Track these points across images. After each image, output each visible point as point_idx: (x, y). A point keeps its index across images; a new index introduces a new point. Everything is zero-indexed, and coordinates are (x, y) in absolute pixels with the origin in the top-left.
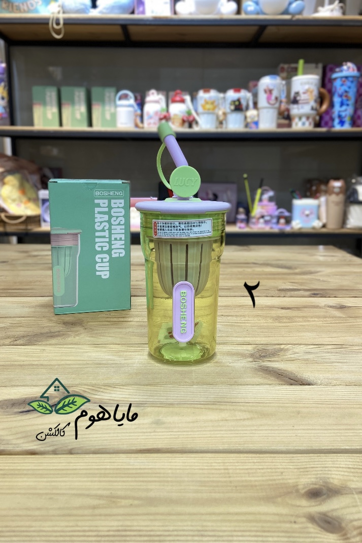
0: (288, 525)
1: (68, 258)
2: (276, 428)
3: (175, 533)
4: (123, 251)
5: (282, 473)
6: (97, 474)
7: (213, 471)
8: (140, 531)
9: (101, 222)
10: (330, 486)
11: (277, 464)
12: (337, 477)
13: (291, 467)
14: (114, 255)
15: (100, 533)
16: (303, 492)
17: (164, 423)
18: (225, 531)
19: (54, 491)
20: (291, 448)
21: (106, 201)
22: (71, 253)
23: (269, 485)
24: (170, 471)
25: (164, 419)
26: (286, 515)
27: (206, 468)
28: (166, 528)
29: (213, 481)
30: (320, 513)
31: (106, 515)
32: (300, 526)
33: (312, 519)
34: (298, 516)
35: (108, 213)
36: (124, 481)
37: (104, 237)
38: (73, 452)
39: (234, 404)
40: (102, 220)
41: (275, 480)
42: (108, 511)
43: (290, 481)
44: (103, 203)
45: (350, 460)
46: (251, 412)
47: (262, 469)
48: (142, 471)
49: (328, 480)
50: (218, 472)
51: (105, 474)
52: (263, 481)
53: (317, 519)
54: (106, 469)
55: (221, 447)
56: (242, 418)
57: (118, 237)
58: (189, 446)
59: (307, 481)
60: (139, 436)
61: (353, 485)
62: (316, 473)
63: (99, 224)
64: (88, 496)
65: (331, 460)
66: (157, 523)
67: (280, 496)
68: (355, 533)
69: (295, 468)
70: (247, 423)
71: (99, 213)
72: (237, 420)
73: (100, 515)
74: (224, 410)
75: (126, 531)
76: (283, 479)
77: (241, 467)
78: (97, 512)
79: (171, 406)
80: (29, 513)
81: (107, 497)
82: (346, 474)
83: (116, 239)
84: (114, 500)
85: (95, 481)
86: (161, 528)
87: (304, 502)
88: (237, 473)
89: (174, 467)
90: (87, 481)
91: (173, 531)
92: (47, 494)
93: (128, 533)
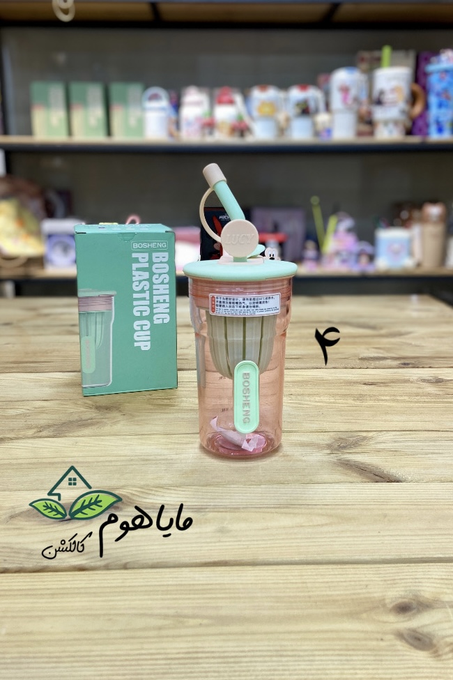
0: (374, 643)
1: (99, 326)
2: (359, 534)
3: (252, 654)
4: (168, 316)
5: (367, 586)
6: (158, 591)
7: (289, 586)
8: (213, 652)
9: (140, 282)
10: (421, 599)
11: (361, 576)
12: (428, 589)
13: (377, 579)
14: (156, 322)
15: (170, 656)
16: (390, 606)
17: (229, 531)
18: (305, 651)
19: (112, 612)
20: (376, 557)
21: (146, 255)
22: (104, 320)
23: (353, 599)
24: (241, 586)
25: (230, 526)
26: (372, 632)
27: (281, 581)
28: (241, 649)
29: (289, 597)
30: (409, 629)
31: (173, 636)
32: (388, 643)
33: (400, 635)
34: (385, 633)
35: (149, 270)
36: (189, 599)
37: (144, 299)
38: (128, 566)
39: (310, 506)
40: (141, 278)
41: (359, 594)
42: (176, 632)
43: (375, 595)
44: (143, 257)
45: (444, 570)
46: (331, 516)
47: (345, 582)
48: (210, 587)
49: (419, 593)
50: (294, 586)
51: (168, 591)
52: (346, 595)
53: (406, 636)
54: (168, 585)
55: (297, 558)
56: (319, 523)
57: (161, 298)
58: (261, 558)
59: (395, 594)
60: (202, 547)
61: (446, 598)
62: (405, 585)
63: (137, 283)
64: (151, 615)
65: (421, 570)
66: (230, 644)
67: (365, 611)
68: (447, 649)
69: (382, 580)
70: (326, 529)
71: (138, 269)
72: (314, 526)
73: (167, 637)
74: (298, 514)
75: (197, 652)
76: (369, 593)
77: (321, 580)
78: (164, 633)
79: (236, 510)
80: (87, 636)
81: (173, 616)
82: (439, 585)
83: (158, 302)
84: (181, 619)
85: (157, 600)
86: (236, 649)
87: (392, 618)
88: (316, 587)
89: (244, 582)
90: (148, 600)
91: (249, 651)
92: (104, 615)
93: (200, 655)
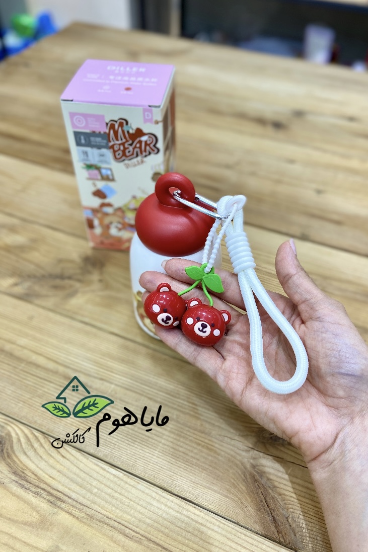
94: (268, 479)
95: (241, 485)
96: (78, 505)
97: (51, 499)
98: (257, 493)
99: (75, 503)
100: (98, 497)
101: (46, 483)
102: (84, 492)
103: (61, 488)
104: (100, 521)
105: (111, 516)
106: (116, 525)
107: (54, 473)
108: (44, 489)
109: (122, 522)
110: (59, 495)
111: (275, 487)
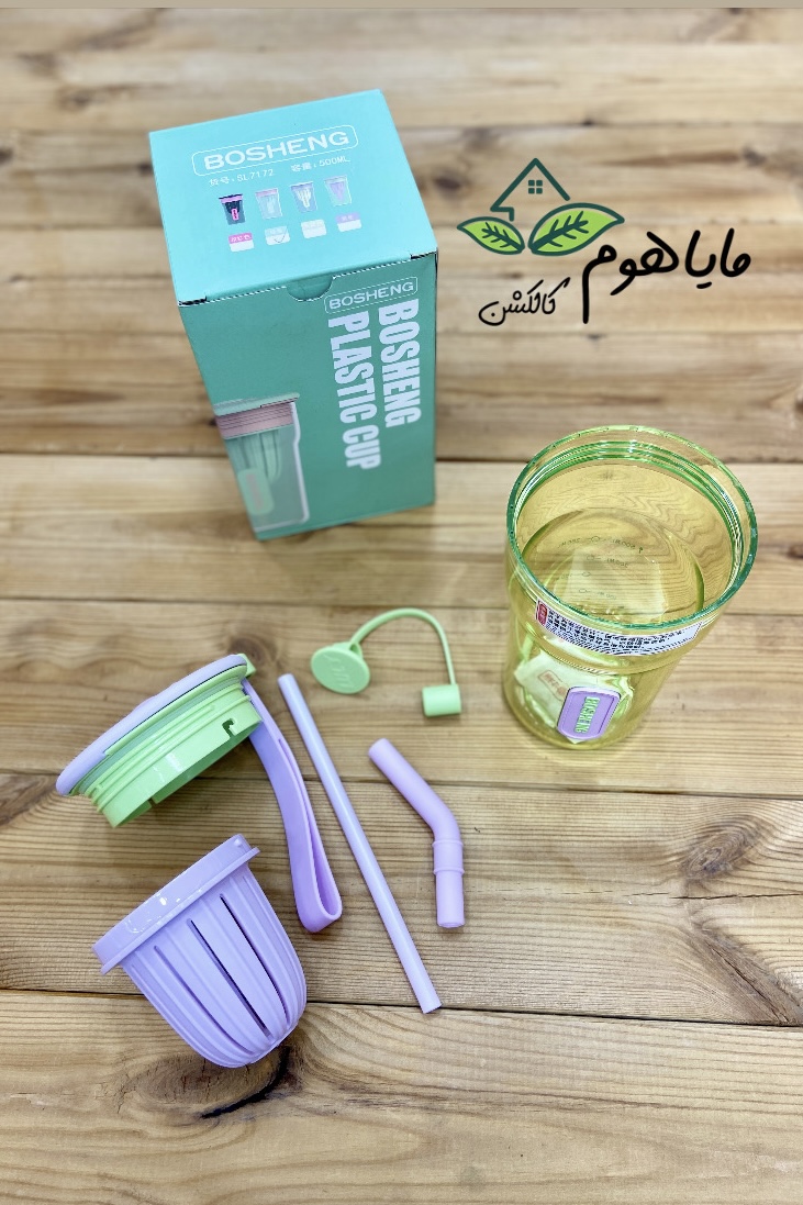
1: (270, 452)
4: (416, 410)
9: (351, 367)
14: (391, 424)
22: (278, 441)
35: (371, 341)
37: (364, 393)
40: (353, 360)
44: (356, 322)
57: (401, 385)
63: (345, 371)
83: (395, 392)
94: (728, 937)
95: (691, 962)
96: (469, 1095)
97: (423, 1103)
98: (720, 965)
99: (463, 1094)
100: (493, 1069)
101: (401, 1083)
102: (467, 1071)
103: (428, 1080)
104: (515, 1104)
105: (527, 1089)
106: (541, 1099)
107: (405, 1062)
108: (403, 1094)
109: (547, 1091)
110: (432, 1092)
111: (742, 945)
